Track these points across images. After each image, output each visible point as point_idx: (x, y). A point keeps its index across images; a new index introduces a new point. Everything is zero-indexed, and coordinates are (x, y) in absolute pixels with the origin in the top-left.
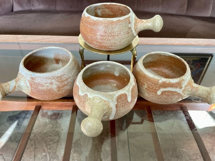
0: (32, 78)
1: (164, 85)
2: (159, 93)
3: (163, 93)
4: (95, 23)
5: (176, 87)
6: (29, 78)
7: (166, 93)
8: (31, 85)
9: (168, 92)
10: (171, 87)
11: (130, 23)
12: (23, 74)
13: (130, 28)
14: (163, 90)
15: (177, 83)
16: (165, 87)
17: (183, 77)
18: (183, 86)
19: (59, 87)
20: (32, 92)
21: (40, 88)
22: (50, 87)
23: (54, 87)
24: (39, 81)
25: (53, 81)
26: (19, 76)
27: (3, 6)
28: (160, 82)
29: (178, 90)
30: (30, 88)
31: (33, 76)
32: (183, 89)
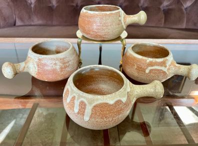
0: (40, 60)
1: (151, 64)
2: (147, 71)
3: (151, 71)
4: (92, 16)
5: (162, 66)
6: (37, 60)
7: (153, 72)
8: (38, 65)
9: (155, 70)
10: (157, 65)
11: (120, 16)
12: (32, 57)
13: (120, 20)
14: (150, 68)
15: (162, 62)
16: (152, 66)
17: (167, 58)
18: (167, 65)
19: (61, 68)
20: (38, 72)
21: (46, 68)
22: (54, 67)
23: (58, 67)
24: (46, 61)
25: (57, 62)
26: (28, 59)
27: (7, 21)
28: (148, 61)
29: (163, 68)
30: (37, 68)
31: (40, 58)
32: (168, 67)
